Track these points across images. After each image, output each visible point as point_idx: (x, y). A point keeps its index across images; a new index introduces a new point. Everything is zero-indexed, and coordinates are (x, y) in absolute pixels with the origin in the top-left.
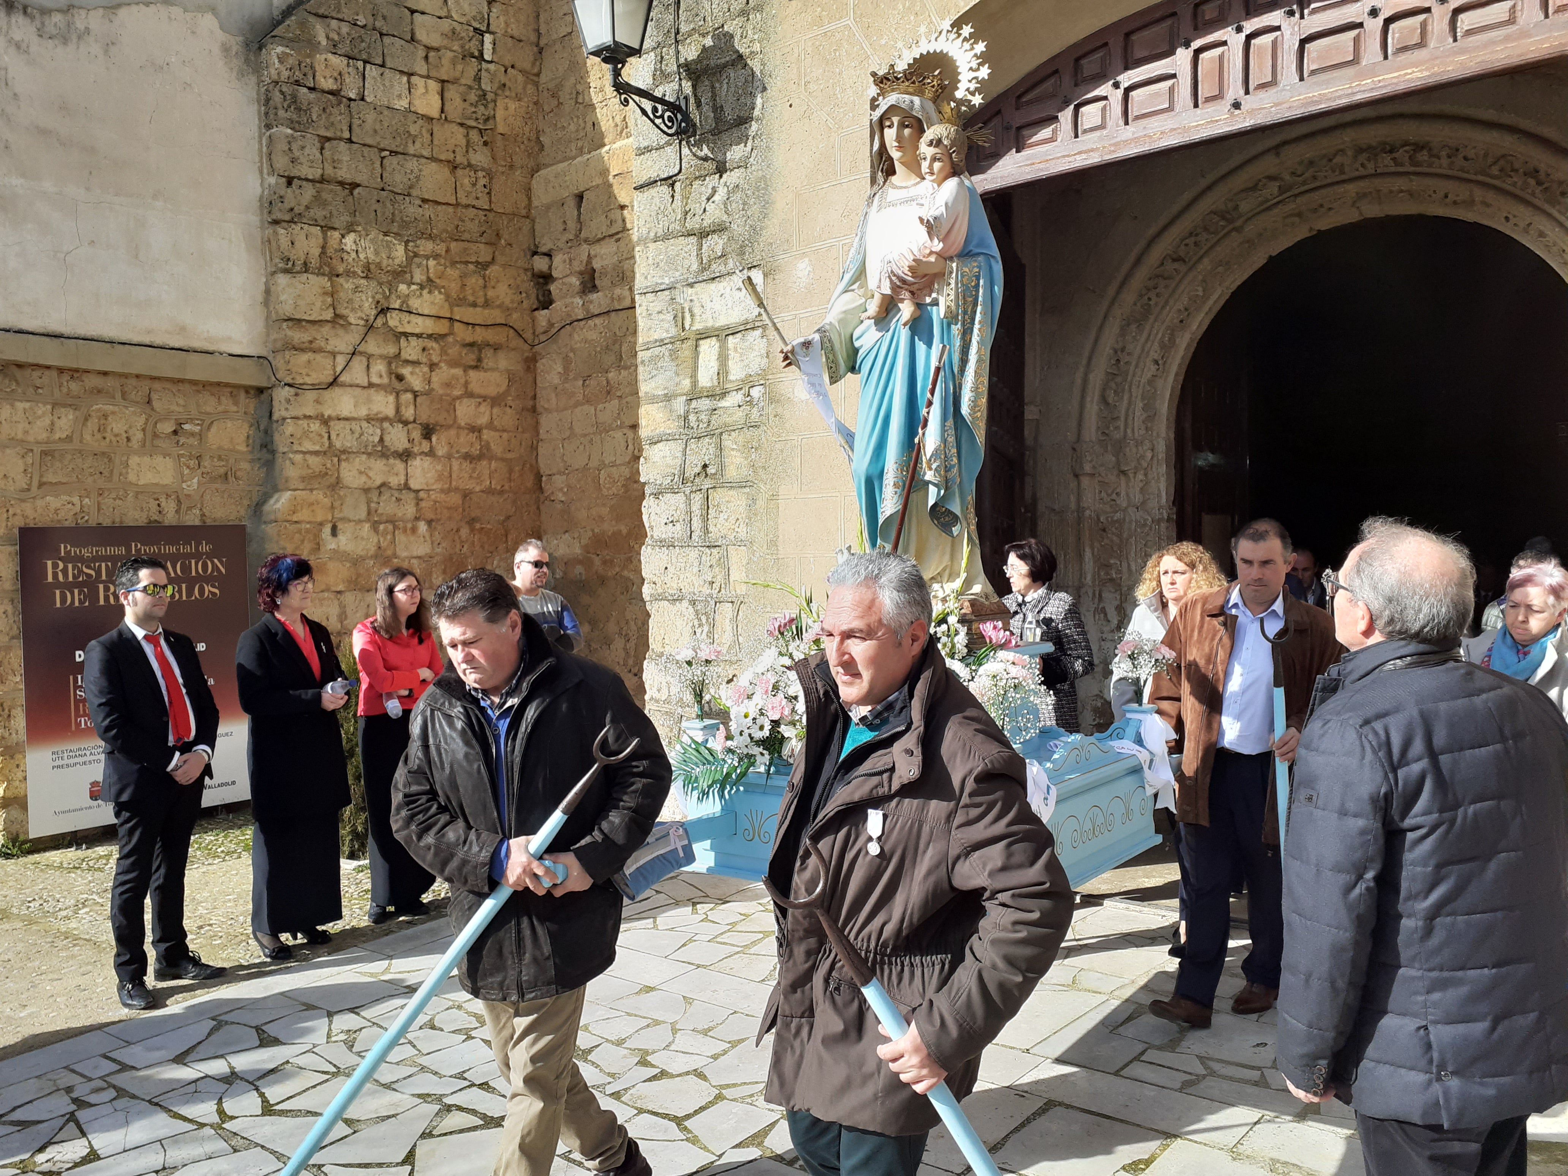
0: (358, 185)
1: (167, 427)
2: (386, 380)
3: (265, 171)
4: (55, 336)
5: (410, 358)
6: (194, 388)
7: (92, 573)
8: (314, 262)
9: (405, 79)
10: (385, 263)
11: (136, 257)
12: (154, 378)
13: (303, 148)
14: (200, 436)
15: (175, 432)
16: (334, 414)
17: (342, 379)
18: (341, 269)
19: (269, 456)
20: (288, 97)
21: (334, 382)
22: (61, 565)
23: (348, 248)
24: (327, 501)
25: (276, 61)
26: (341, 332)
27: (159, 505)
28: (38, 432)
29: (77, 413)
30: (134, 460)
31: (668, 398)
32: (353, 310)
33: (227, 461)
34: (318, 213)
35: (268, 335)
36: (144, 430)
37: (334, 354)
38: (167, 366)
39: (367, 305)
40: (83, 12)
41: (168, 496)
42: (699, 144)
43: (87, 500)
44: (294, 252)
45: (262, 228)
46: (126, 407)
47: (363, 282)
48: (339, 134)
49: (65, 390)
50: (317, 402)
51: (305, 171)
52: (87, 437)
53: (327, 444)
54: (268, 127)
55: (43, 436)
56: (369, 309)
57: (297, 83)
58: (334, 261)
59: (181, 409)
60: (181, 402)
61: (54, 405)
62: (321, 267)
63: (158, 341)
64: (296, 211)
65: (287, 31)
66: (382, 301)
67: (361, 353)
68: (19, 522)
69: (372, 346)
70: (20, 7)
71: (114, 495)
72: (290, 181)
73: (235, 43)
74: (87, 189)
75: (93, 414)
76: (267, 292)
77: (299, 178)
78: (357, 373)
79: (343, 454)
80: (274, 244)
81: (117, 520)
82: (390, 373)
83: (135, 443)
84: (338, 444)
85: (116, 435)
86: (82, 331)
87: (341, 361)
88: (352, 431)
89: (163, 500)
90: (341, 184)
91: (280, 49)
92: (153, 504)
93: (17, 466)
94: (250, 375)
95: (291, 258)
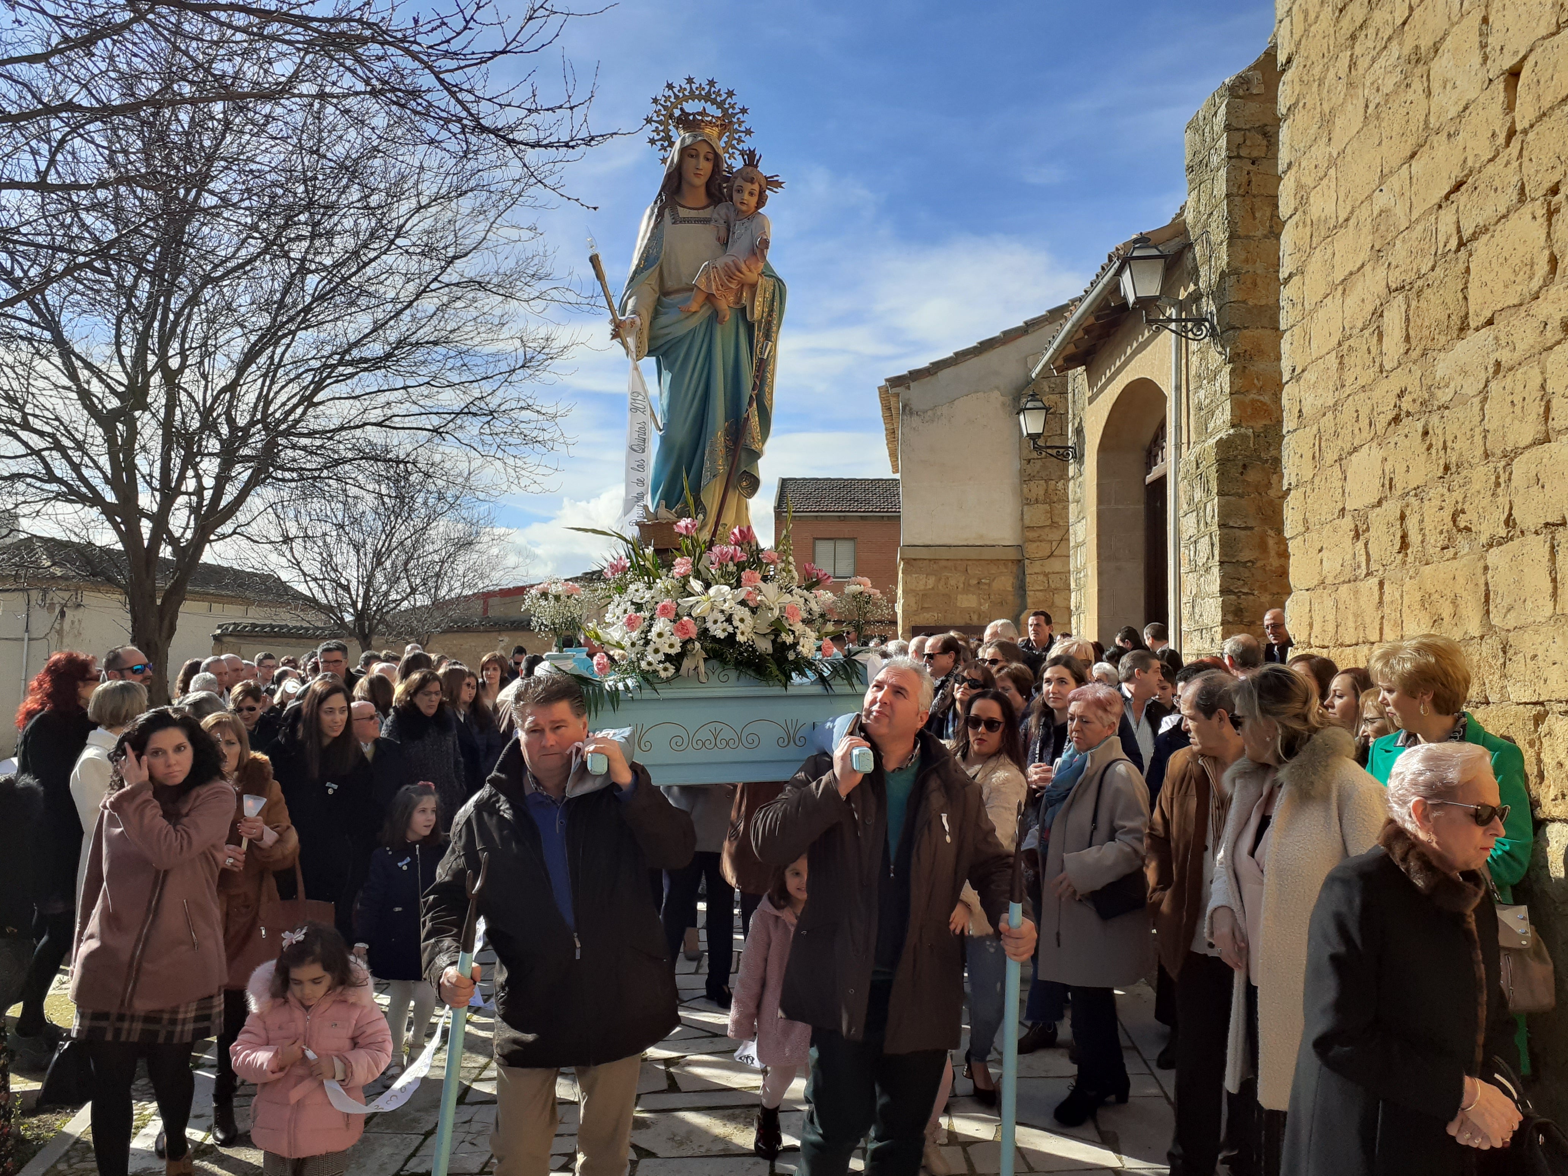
1: (974, 582)
4: (926, 546)
6: (987, 563)
8: (1041, 498)
11: (961, 507)
12: (967, 560)
14: (989, 585)
15: (978, 583)
17: (1055, 553)
18: (1055, 500)
19: (1022, 593)
21: (1051, 555)
23: (1058, 488)
26: (1055, 530)
27: (971, 617)
28: (921, 586)
29: (936, 577)
30: (959, 597)
32: (1061, 518)
33: (1002, 596)
34: (1043, 474)
35: (1022, 535)
36: (964, 583)
37: (1051, 542)
38: (973, 554)
40: (940, 408)
41: (974, 612)
44: (1032, 494)
45: (1019, 485)
46: (957, 574)
47: (1067, 504)
49: (931, 568)
50: (1039, 566)
51: (1036, 455)
52: (940, 587)
53: (1047, 586)
55: (922, 588)
58: (1051, 496)
59: (981, 573)
60: (981, 569)
62: (1044, 499)
63: (970, 543)
64: (1031, 475)
67: (1066, 540)
68: (913, 624)
70: (915, 413)
71: (951, 612)
73: (1008, 401)
74: (942, 482)
75: (943, 577)
76: (1022, 514)
78: (1064, 549)
79: (1055, 591)
80: (1023, 492)
81: (953, 623)
83: (959, 589)
84: (1053, 586)
85: (952, 586)
86: (938, 543)
87: (1055, 544)
88: (1061, 579)
89: (972, 614)
92: (967, 616)
93: (912, 601)
94: (1013, 555)
95: (1030, 497)
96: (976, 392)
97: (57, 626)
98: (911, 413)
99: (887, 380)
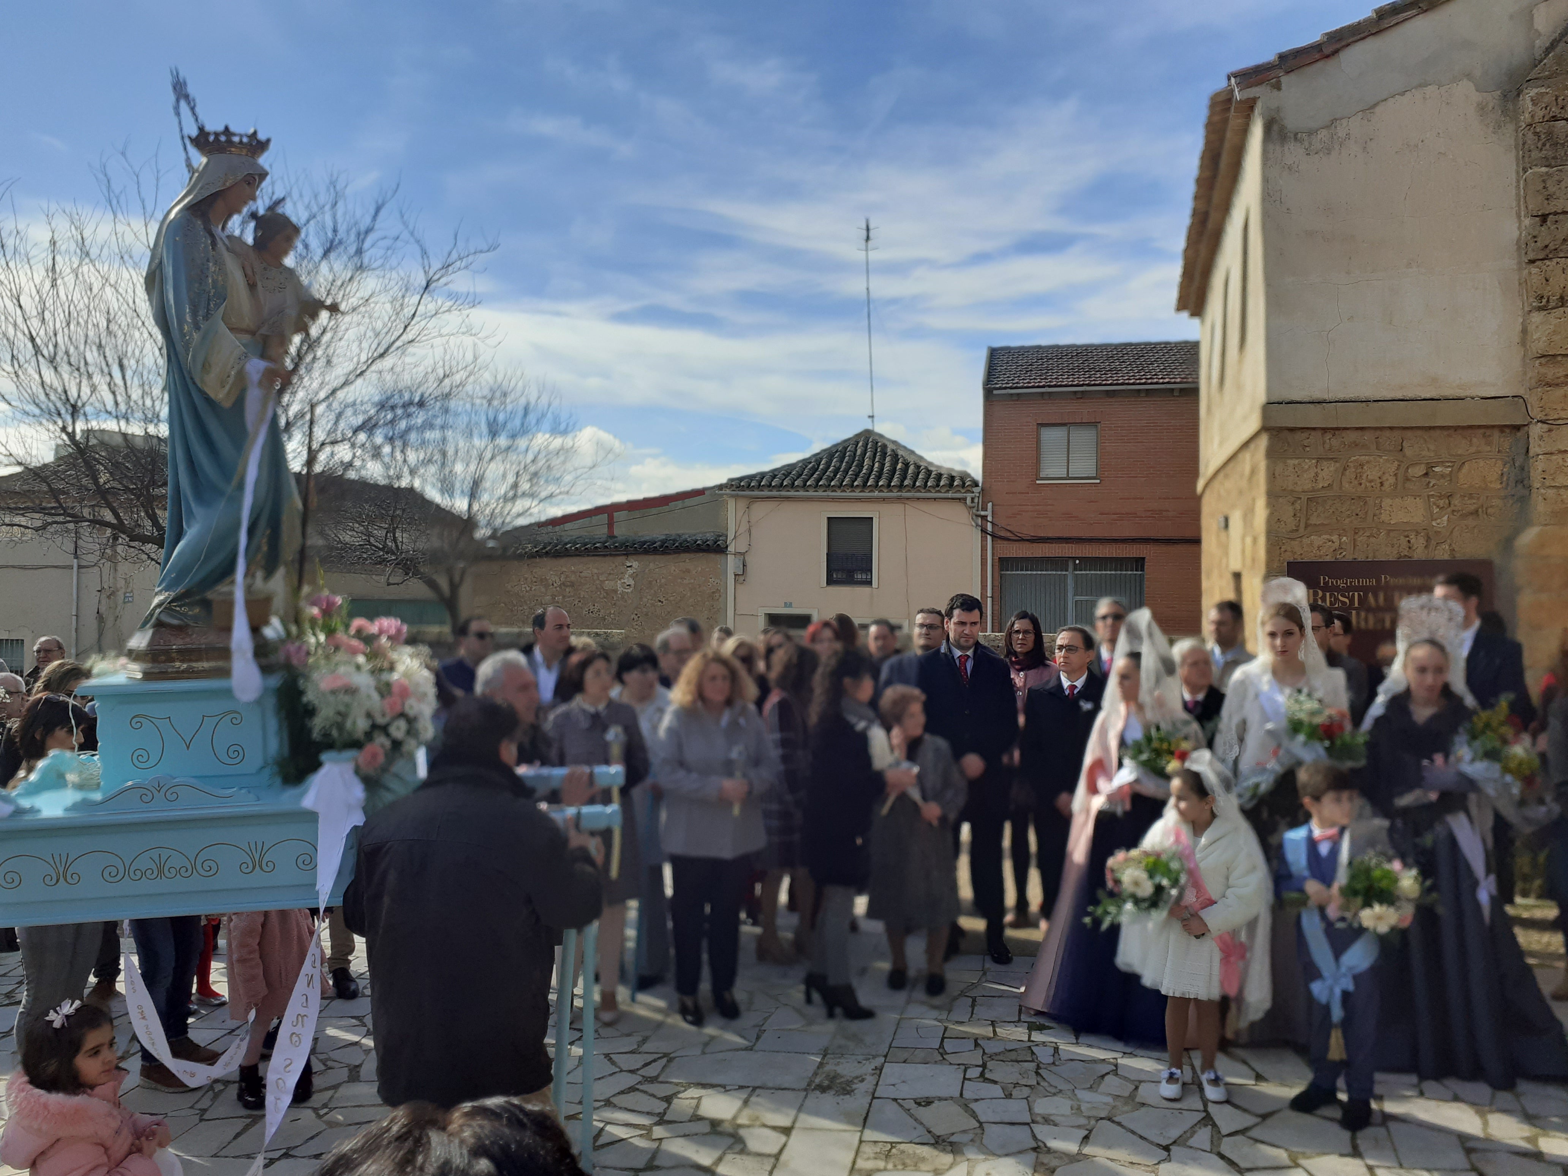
1: (1417, 472)
3: (1523, 213)
4: (1319, 403)
6: (1445, 433)
7: (1347, 600)
11: (1391, 322)
12: (1404, 428)
13: (1560, 182)
14: (1450, 477)
15: (1426, 474)
19: (1524, 492)
20: (1543, 136)
22: (1320, 593)
25: (1530, 104)
27: (1409, 541)
28: (1305, 483)
29: (1338, 465)
30: (1386, 502)
33: (1478, 499)
35: (1525, 373)
36: (1396, 475)
38: (1415, 416)
40: (1344, 122)
41: (1417, 533)
43: (1345, 538)
44: (1549, 288)
45: (1520, 269)
46: (1381, 456)
49: (1327, 446)
51: (1562, 204)
52: (1346, 485)
54: (1525, 170)
55: (1308, 486)
57: (1555, 119)
59: (1432, 454)
60: (1432, 447)
61: (1319, 459)
63: (1409, 394)
64: (1552, 247)
65: (1543, 70)
68: (1289, 557)
70: (1292, 136)
71: (1367, 534)
72: (1544, 218)
73: (1492, 98)
74: (1348, 273)
75: (1351, 465)
76: (1524, 331)
77: (1556, 213)
80: (1529, 284)
81: (1371, 555)
83: (1388, 487)
85: (1371, 481)
86: (1341, 396)
89: (1412, 537)
91: (1536, 91)
92: (1404, 541)
93: (1288, 512)
94: (1505, 415)
95: (1546, 295)
96: (1423, 85)
99: (1231, 76)
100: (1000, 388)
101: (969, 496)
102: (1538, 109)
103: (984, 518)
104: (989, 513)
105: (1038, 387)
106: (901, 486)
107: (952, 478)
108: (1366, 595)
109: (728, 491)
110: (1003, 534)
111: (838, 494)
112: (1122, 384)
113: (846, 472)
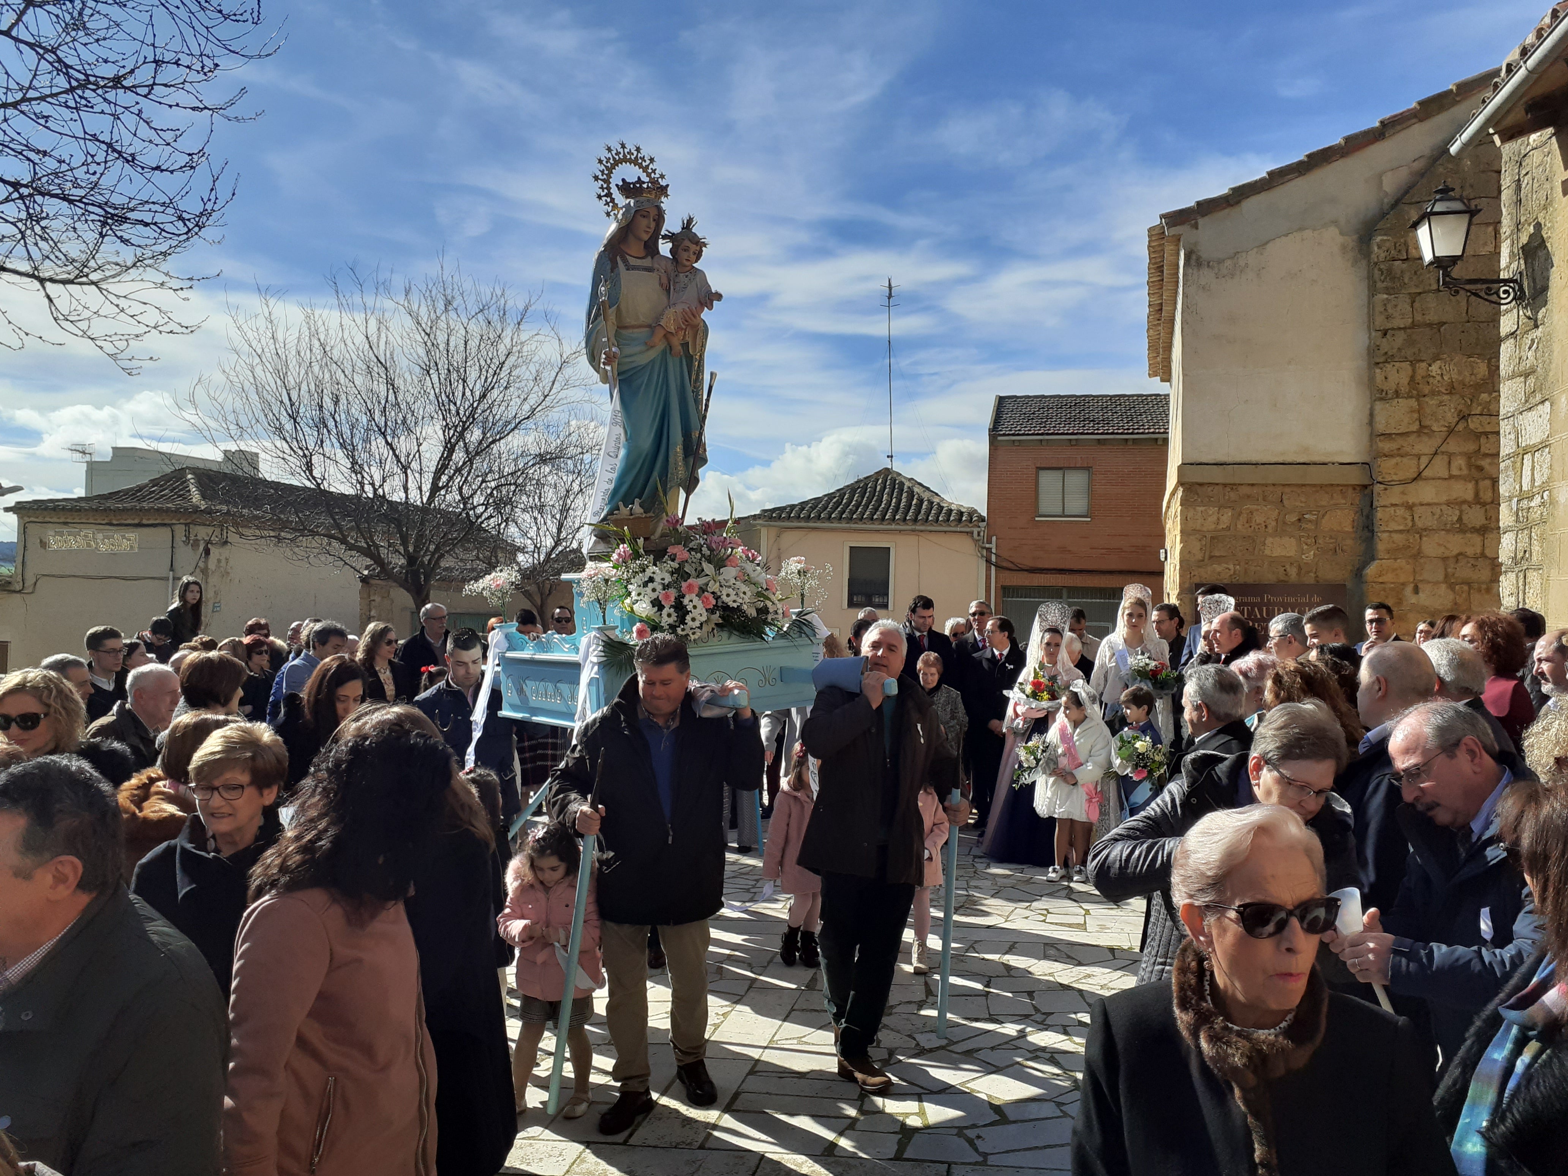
0: (1445, 323)
1: (1292, 518)
2: (1465, 472)
3: (1371, 327)
4: (1219, 464)
5: (1490, 452)
6: (1313, 489)
8: (1404, 389)
9: (1491, 229)
10: (1467, 380)
11: (1275, 405)
12: (1284, 485)
13: (1396, 306)
14: (1317, 523)
15: (1299, 520)
16: (1417, 502)
17: (1424, 474)
18: (1426, 392)
19: (1370, 534)
20: (1385, 272)
21: (1418, 477)
23: (1434, 374)
24: (1409, 568)
26: (1425, 439)
27: (1285, 570)
28: (1210, 524)
29: (1234, 511)
30: (1269, 540)
31: (1510, 498)
32: (1437, 420)
33: (1336, 539)
34: (1409, 352)
35: (1371, 446)
36: (1277, 520)
37: (1419, 457)
38: (1293, 476)
39: (1449, 414)
41: (1292, 564)
42: (1526, 308)
44: (1387, 384)
45: (1368, 369)
46: (1266, 506)
47: (1446, 397)
48: (1427, 288)
49: (1227, 498)
50: (1403, 493)
51: (1398, 322)
52: (1239, 526)
53: (1410, 524)
54: (1372, 295)
55: (1212, 527)
56: (1451, 417)
57: (1393, 259)
58: (1421, 386)
59: (1303, 505)
60: (1303, 500)
61: (1220, 507)
62: (1410, 391)
63: (1288, 460)
64: (1390, 353)
65: (1387, 222)
66: (1464, 410)
67: (1443, 453)
69: (1452, 446)
71: (1255, 564)
72: (1385, 332)
73: (1351, 241)
74: (1245, 367)
75: (1244, 511)
76: (1372, 415)
77: (1393, 329)
78: (1439, 468)
79: (1422, 532)
80: (1374, 380)
81: (1257, 580)
82: (1470, 466)
83: (1270, 530)
84: (1420, 524)
85: (1258, 525)
86: (1238, 460)
87: (1424, 460)
88: (1433, 514)
89: (1288, 567)
90: (1430, 325)
92: (1281, 570)
93: (1196, 546)
94: (1355, 477)
95: (1385, 388)
96: (1301, 229)
97: (201, 564)
98: (1199, 264)
99: (1162, 216)
100: (1004, 435)
101: (976, 531)
102: (1381, 251)
103: (989, 550)
104: (993, 546)
105: (1038, 434)
106: (915, 520)
107: (961, 514)
108: (1253, 610)
109: (760, 522)
110: (1005, 564)
111: (860, 526)
112: (1112, 433)
113: (866, 506)
